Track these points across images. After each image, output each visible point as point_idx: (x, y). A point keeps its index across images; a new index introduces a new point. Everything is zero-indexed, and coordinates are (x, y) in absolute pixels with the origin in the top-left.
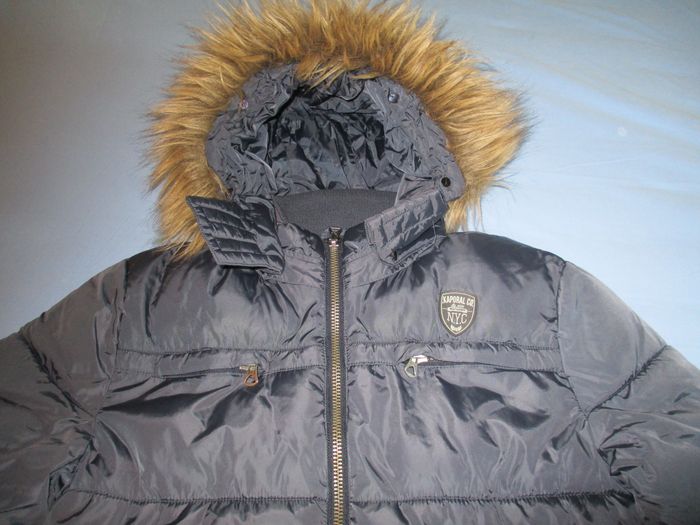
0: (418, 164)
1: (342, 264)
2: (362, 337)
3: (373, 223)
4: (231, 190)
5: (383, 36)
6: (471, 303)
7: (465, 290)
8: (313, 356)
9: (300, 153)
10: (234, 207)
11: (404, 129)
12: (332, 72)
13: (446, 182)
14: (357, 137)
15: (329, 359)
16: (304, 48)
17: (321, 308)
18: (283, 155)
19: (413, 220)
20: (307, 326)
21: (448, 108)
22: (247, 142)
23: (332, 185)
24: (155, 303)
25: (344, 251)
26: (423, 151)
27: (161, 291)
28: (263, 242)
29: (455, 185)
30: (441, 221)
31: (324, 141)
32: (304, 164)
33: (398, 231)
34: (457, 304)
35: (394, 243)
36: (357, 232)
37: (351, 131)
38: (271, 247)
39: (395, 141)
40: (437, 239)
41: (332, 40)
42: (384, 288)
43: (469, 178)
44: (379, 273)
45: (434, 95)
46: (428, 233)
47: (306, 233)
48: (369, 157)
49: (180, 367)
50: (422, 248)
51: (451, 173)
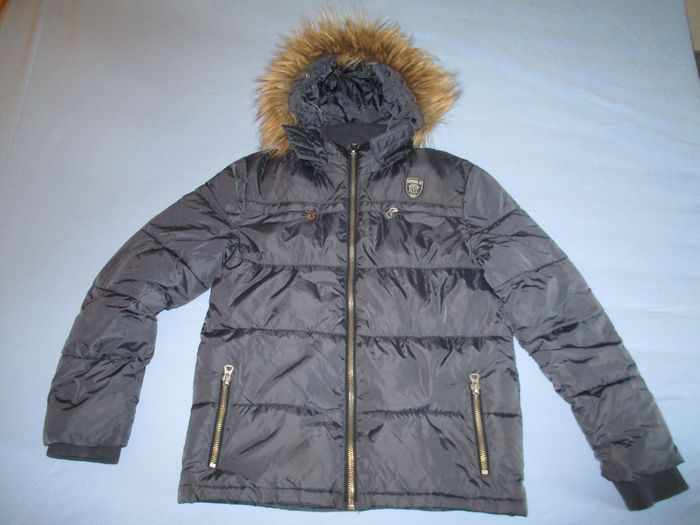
0: (400, 110)
1: (358, 163)
2: (366, 199)
3: (373, 142)
4: (300, 122)
5: (382, 44)
6: (421, 183)
7: (419, 178)
8: (340, 207)
9: (336, 101)
10: (301, 130)
11: (393, 91)
12: (355, 60)
13: (414, 120)
14: (367, 93)
15: (349, 208)
16: (342, 49)
17: (346, 184)
18: (326, 102)
19: (394, 140)
20: (338, 193)
21: (416, 81)
22: (309, 95)
23: (353, 120)
24: (263, 179)
25: (359, 156)
26: (402, 103)
27: (265, 173)
28: (318, 150)
29: (419, 122)
30: (411, 142)
31: (349, 94)
32: (338, 108)
33: (386, 146)
34: (413, 183)
35: (385, 152)
36: (366, 147)
37: (365, 89)
38: (321, 152)
39: (388, 97)
40: (407, 151)
41: (356, 46)
42: (378, 176)
43: (426, 118)
44: (376, 168)
45: (409, 74)
46: (402, 148)
47: (339, 147)
48: (375, 104)
49: (275, 210)
50: (400, 156)
51: (417, 115)
